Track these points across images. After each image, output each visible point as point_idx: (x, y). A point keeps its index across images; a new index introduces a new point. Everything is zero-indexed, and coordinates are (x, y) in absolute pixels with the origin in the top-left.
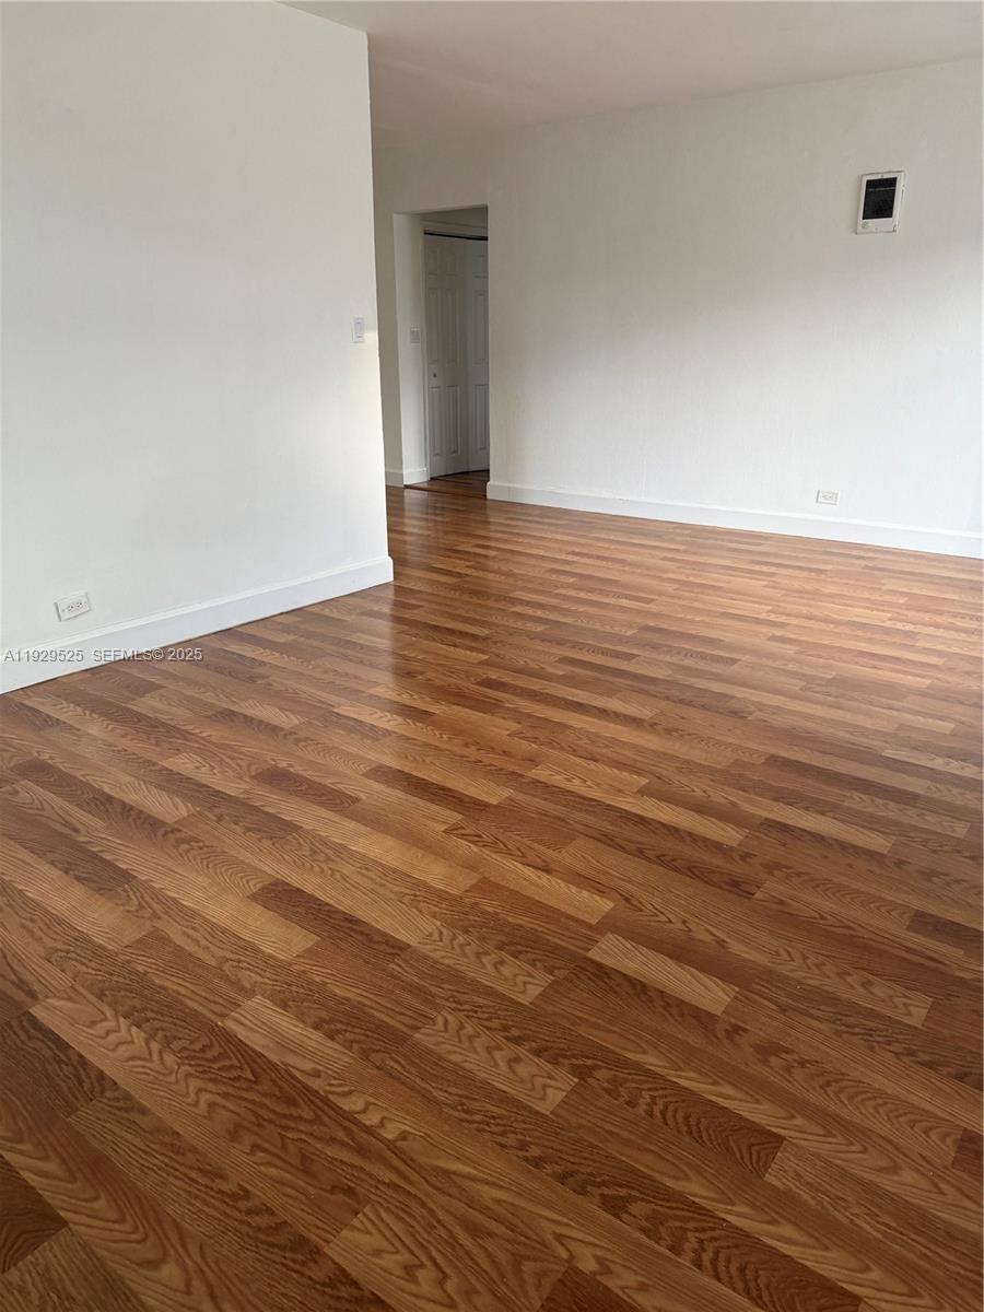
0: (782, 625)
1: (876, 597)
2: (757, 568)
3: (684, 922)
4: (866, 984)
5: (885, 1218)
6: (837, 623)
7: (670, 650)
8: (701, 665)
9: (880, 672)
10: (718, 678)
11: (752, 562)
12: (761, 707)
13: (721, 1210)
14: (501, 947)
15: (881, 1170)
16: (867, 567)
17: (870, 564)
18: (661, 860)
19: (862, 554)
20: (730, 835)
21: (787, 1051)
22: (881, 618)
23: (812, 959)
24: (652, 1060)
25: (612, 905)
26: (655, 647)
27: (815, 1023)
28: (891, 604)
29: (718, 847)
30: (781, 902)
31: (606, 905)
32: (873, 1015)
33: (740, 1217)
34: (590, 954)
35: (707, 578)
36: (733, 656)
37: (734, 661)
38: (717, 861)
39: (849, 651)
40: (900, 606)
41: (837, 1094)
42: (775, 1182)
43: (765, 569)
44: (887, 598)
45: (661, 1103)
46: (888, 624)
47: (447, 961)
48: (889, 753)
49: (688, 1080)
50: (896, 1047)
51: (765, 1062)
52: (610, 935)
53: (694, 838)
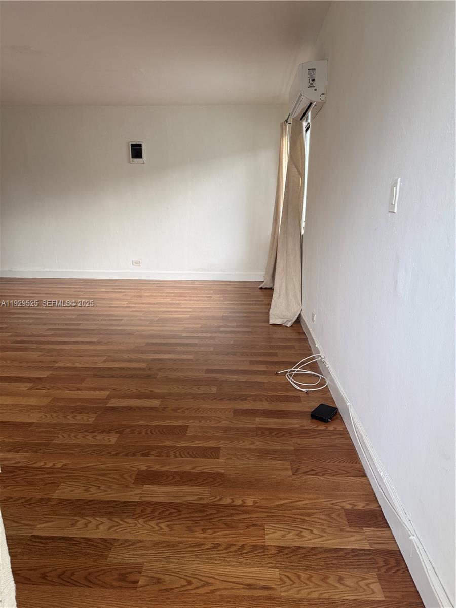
0: (134, 307)
1: (164, 295)
2: (116, 291)
3: (137, 390)
4: (198, 388)
5: (221, 431)
6: (154, 304)
7: (94, 320)
8: (109, 323)
9: (173, 315)
10: (117, 325)
11: (114, 289)
12: (137, 331)
13: (177, 445)
14: (73, 413)
15: (217, 423)
16: (157, 286)
17: (158, 285)
18: (121, 377)
19: (154, 283)
20: (143, 365)
21: (182, 408)
22: (168, 301)
23: (180, 387)
24: (141, 422)
25: (109, 392)
26: (88, 320)
27: (187, 400)
28: (169, 296)
29: (140, 369)
30: (166, 377)
31: (108, 393)
32: (202, 394)
33: (183, 444)
34: (108, 406)
35: (98, 296)
36: (120, 318)
37: (122, 320)
38: (141, 372)
39: (161, 311)
40: (172, 296)
41: (199, 412)
42: (190, 435)
43: (120, 291)
44: (167, 295)
45: (149, 430)
46: (170, 302)
47: (53, 422)
48: (184, 335)
49: (155, 423)
50: (211, 399)
51: (177, 412)
52: (112, 399)
53: (130, 369)
